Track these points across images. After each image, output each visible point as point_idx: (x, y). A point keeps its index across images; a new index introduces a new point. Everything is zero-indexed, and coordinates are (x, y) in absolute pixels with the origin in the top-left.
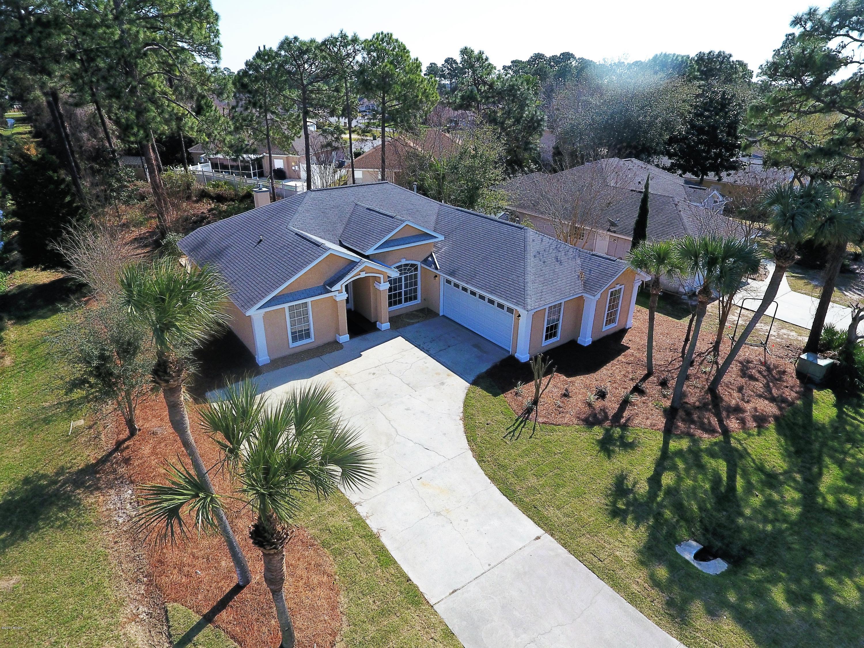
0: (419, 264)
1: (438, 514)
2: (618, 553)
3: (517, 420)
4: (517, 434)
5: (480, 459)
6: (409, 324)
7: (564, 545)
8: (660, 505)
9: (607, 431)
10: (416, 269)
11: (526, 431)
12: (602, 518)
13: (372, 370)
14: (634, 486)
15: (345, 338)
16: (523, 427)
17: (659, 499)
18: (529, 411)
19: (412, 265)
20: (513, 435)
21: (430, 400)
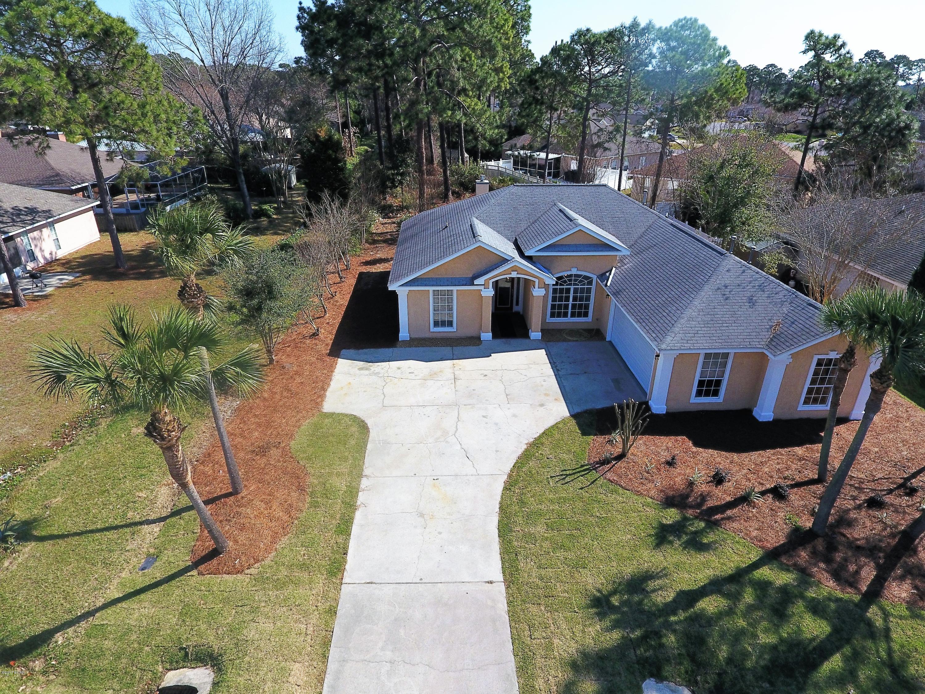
0: (594, 277)
1: (422, 515)
2: (556, 641)
3: (582, 466)
4: (568, 479)
5: (508, 487)
6: (565, 340)
7: (509, 603)
8: (668, 625)
9: (685, 519)
10: (590, 283)
11: (583, 481)
12: (578, 600)
13: (485, 373)
14: (654, 591)
15: (487, 336)
16: (582, 476)
17: (673, 619)
18: (604, 462)
19: (586, 278)
20: (564, 479)
21: (515, 416)
